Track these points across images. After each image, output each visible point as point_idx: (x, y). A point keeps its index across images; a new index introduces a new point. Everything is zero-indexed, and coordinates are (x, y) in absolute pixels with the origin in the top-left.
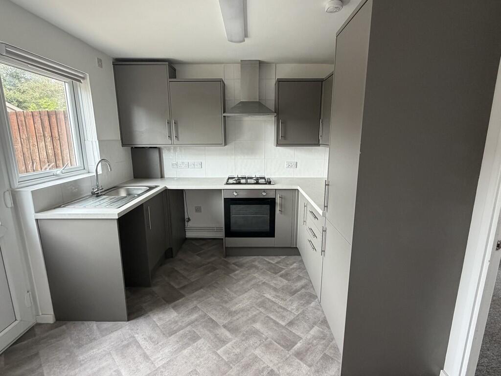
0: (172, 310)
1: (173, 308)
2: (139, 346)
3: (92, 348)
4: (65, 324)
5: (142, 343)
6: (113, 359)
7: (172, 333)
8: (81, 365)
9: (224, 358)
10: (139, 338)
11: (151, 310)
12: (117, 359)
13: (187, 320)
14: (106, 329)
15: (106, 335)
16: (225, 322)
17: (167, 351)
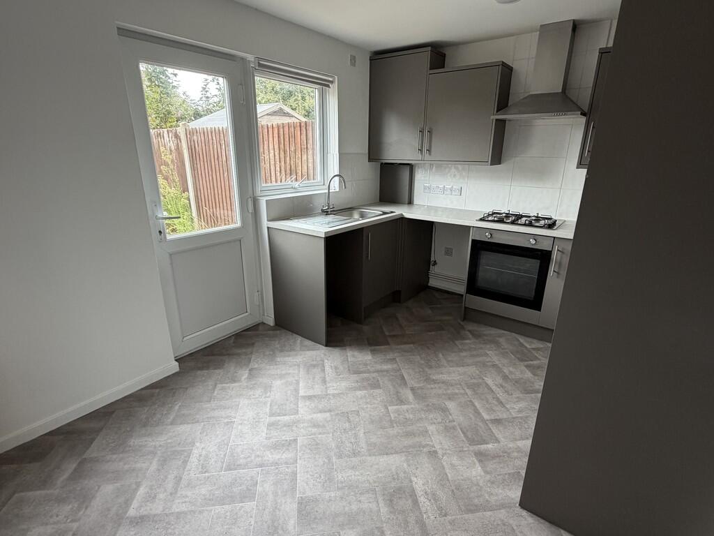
0: (369, 353)
1: (371, 351)
2: (323, 370)
3: (289, 356)
4: (279, 330)
5: (327, 368)
6: (299, 371)
7: (357, 372)
8: (276, 365)
9: (392, 415)
10: (327, 364)
11: (350, 345)
12: (302, 372)
13: (379, 367)
14: (306, 346)
15: (304, 350)
16: (416, 385)
17: (343, 384)
